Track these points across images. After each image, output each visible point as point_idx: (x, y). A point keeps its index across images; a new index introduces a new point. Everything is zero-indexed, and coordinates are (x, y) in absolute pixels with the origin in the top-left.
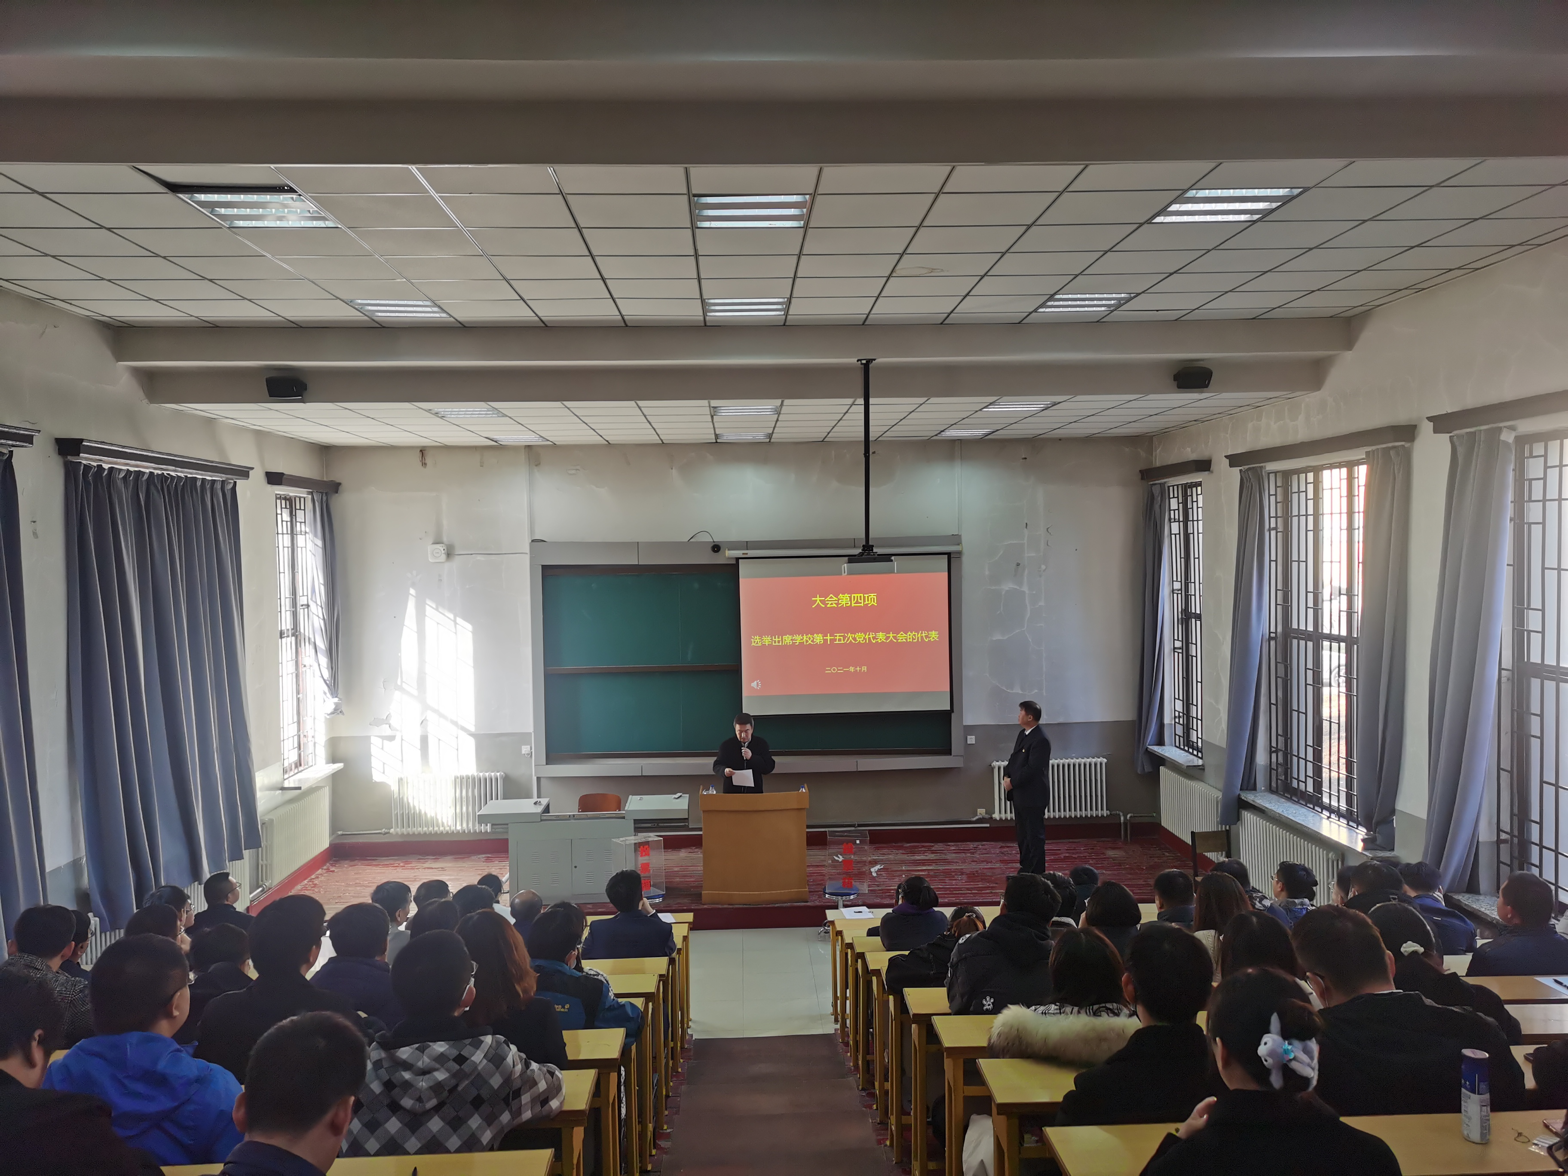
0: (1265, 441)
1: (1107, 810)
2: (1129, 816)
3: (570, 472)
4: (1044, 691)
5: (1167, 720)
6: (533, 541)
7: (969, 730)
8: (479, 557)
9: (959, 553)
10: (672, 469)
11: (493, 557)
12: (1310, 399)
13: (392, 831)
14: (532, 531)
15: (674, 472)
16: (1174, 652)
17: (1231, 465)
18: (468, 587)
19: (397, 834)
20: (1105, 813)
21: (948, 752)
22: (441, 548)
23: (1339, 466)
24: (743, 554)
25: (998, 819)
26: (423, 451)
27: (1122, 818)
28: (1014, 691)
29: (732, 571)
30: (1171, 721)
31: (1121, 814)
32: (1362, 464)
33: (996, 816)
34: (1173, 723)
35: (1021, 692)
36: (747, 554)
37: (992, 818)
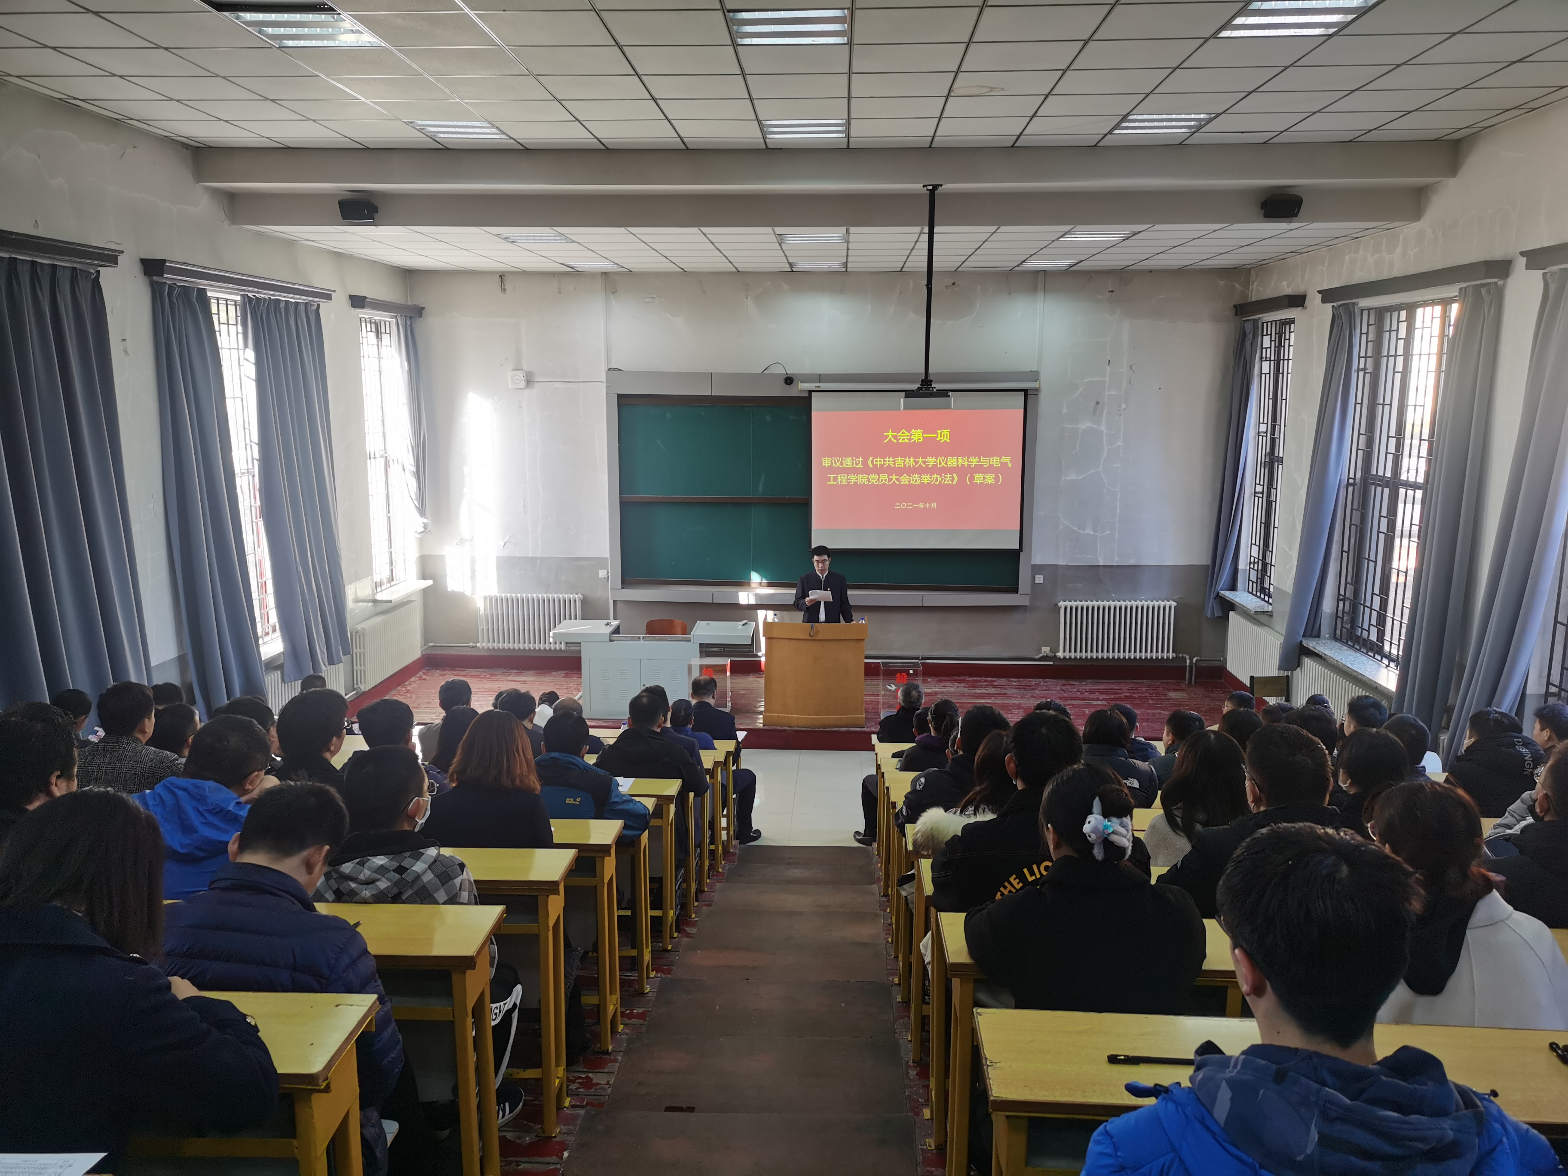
0: (1360, 276)
1: (1173, 652)
2: (1195, 660)
3: (647, 300)
4: (1117, 533)
5: (1242, 565)
6: (608, 370)
7: (1037, 569)
8: (558, 385)
9: (1037, 390)
10: (747, 298)
11: (571, 385)
12: (1409, 230)
13: (478, 645)
14: (608, 359)
15: (750, 302)
16: (1255, 496)
17: (1323, 301)
18: (546, 414)
19: (483, 648)
20: (1171, 655)
21: (1015, 590)
22: (520, 375)
23: (1433, 303)
24: (816, 387)
25: (1062, 657)
26: (502, 276)
27: (1188, 661)
28: (1086, 532)
29: (804, 404)
30: (1246, 566)
31: (1187, 657)
32: (1455, 301)
33: (1060, 654)
34: (1248, 568)
35: (1092, 533)
36: (819, 387)
37: (1056, 656)
